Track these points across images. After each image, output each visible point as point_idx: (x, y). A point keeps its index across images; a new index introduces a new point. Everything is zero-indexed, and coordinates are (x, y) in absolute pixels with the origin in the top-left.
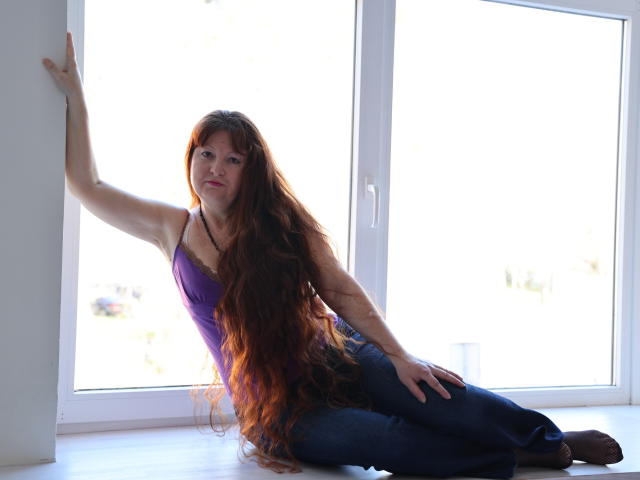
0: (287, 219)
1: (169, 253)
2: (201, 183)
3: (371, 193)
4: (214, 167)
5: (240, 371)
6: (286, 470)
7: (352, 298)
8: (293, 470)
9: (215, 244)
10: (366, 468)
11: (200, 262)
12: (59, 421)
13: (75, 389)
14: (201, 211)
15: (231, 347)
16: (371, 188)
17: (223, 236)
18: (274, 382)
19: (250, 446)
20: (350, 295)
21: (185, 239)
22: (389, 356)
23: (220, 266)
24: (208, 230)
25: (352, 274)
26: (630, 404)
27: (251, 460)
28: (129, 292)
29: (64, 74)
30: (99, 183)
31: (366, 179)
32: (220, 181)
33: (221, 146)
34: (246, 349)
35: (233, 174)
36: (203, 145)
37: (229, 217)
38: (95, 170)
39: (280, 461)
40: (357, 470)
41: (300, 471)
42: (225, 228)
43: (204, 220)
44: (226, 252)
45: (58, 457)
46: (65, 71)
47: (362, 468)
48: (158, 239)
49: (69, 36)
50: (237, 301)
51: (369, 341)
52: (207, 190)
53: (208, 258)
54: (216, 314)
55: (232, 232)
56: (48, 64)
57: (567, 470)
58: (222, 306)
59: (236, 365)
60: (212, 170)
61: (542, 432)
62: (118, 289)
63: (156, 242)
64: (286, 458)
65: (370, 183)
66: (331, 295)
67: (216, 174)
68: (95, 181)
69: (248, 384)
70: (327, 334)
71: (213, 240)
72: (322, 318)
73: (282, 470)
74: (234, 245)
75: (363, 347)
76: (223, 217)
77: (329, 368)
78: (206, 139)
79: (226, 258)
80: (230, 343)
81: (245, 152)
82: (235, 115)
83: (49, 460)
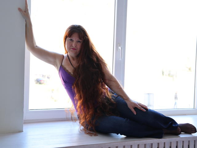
1: (58, 68)
2: (69, 49)
3: (120, 49)
6: (93, 135)
7: (114, 82)
8: (95, 135)
10: (118, 134)
11: (67, 71)
12: (24, 119)
13: (29, 109)
14: (68, 55)
15: (77, 98)
16: (120, 48)
17: (75, 63)
19: (82, 127)
21: (63, 64)
22: (125, 100)
23: (74, 72)
24: (70, 61)
25: (114, 75)
27: (83, 132)
28: (46, 77)
30: (36, 46)
31: (118, 45)
32: (75, 48)
38: (35, 42)
39: (91, 132)
40: (115, 135)
41: (97, 135)
43: (69, 58)
44: (76, 68)
45: (24, 130)
46: (25, 12)
48: (54, 64)
50: (79, 84)
51: (119, 95)
53: (70, 69)
58: (75, 85)
60: (73, 45)
62: (43, 76)
63: (54, 65)
64: (93, 131)
65: (120, 46)
68: (35, 46)
71: (71, 64)
72: (105, 89)
75: (117, 97)
77: (107, 104)
80: (77, 97)
83: (21, 131)
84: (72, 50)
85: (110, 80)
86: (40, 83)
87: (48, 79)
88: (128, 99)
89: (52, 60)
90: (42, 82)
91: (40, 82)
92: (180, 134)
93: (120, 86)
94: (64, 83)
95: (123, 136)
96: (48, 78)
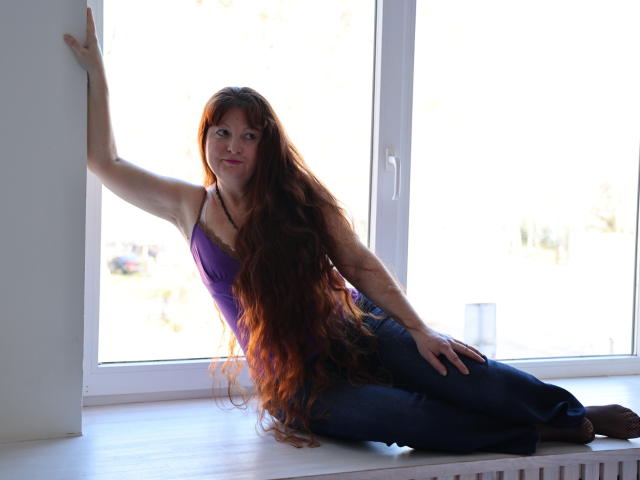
0: (301, 193)
1: (186, 232)
2: (218, 161)
3: (392, 165)
4: (231, 145)
5: (257, 346)
6: (305, 444)
7: (369, 273)
8: (312, 444)
9: (233, 222)
10: (389, 445)
11: (218, 240)
12: (84, 394)
13: (100, 361)
14: (217, 189)
15: (247, 321)
16: (392, 160)
17: (239, 212)
18: (290, 357)
20: (370, 270)
21: (203, 216)
22: (411, 331)
23: (238, 243)
24: (225, 208)
25: (372, 250)
27: (270, 435)
28: (145, 251)
29: (85, 50)
30: (118, 160)
31: (387, 151)
32: (238, 158)
33: (236, 124)
34: (262, 323)
35: (250, 151)
37: (245, 195)
38: (114, 147)
40: (381, 446)
41: (318, 446)
42: (242, 205)
43: (220, 197)
44: (242, 228)
45: (84, 430)
46: (87, 47)
47: (385, 445)
48: (175, 217)
49: (89, 11)
51: (389, 315)
52: (225, 168)
53: (225, 235)
54: (233, 290)
55: (248, 208)
56: (69, 40)
57: (590, 445)
58: (238, 281)
61: (564, 409)
62: (134, 248)
63: (173, 220)
64: (303, 431)
65: (391, 154)
66: (352, 271)
67: (233, 152)
68: (114, 158)
69: (264, 359)
70: (345, 308)
71: (230, 218)
72: (340, 290)
74: (250, 220)
75: (383, 322)
76: (240, 194)
77: (348, 342)
78: (220, 118)
79: (243, 235)
80: (247, 318)
81: (260, 128)
82: (246, 91)
83: (75, 434)
84: (227, 164)
85: (361, 267)
86: (125, 272)
87: (152, 258)
88: (418, 325)
90: (132, 268)
91: (125, 268)
92: (592, 439)
93: (392, 284)
95: (406, 449)
96: (152, 254)
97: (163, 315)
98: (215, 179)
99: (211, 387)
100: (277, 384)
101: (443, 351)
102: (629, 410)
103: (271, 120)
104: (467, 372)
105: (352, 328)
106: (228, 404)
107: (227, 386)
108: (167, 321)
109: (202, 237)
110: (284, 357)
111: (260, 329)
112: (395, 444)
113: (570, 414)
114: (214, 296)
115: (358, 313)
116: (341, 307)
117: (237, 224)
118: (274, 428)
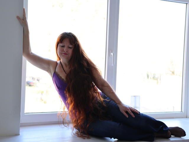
0: (86, 64)
1: (51, 74)
2: (61, 54)
3: (112, 55)
4: (65, 49)
6: (86, 138)
7: (106, 87)
8: (88, 138)
9: (65, 72)
10: (111, 138)
11: (61, 77)
13: (25, 113)
14: (61, 62)
15: (69, 102)
16: (112, 54)
18: (82, 112)
20: (106, 86)
21: (56, 70)
22: (118, 104)
24: (63, 68)
25: (106, 80)
26: (187, 117)
27: (75, 135)
29: (23, 21)
30: (32, 53)
31: (110, 51)
32: (67, 53)
33: (66, 43)
34: (73, 102)
36: (61, 43)
37: (69, 64)
38: (30, 49)
40: (109, 139)
41: (90, 138)
42: (68, 67)
43: (61, 65)
46: (23, 20)
47: (110, 138)
48: (48, 70)
49: (24, 9)
50: (71, 88)
52: (63, 56)
53: (63, 76)
54: (65, 92)
55: (70, 68)
56: (18, 18)
58: (66, 90)
59: (70, 107)
60: (64, 50)
61: (162, 127)
63: (47, 71)
64: (85, 134)
65: (112, 52)
67: (65, 51)
69: (74, 113)
71: (64, 71)
72: (97, 93)
73: (85, 138)
75: (109, 102)
76: (67, 64)
78: (62, 41)
79: (68, 76)
80: (69, 100)
81: (73, 44)
82: (70, 33)
83: (18, 134)
84: (63, 54)
85: (103, 85)
86: (30, 86)
87: (38, 81)
88: (120, 103)
89: (46, 66)
90: (32, 84)
91: (30, 84)
92: (170, 137)
93: (112, 91)
94: (57, 89)
95: (116, 139)
96: (38, 80)
97: (41, 98)
98: (60, 59)
99: (58, 121)
100: (78, 120)
101: (127, 110)
102: (181, 128)
103: (77, 42)
104: (134, 117)
105: (100, 104)
106: (63, 126)
107: (62, 120)
108: (42, 100)
109: (56, 76)
110: (80, 112)
111: (73, 104)
112: (113, 138)
113: (164, 129)
114: (59, 94)
115: (102, 99)
116: (97, 98)
117: (66, 73)
118: (77, 133)
